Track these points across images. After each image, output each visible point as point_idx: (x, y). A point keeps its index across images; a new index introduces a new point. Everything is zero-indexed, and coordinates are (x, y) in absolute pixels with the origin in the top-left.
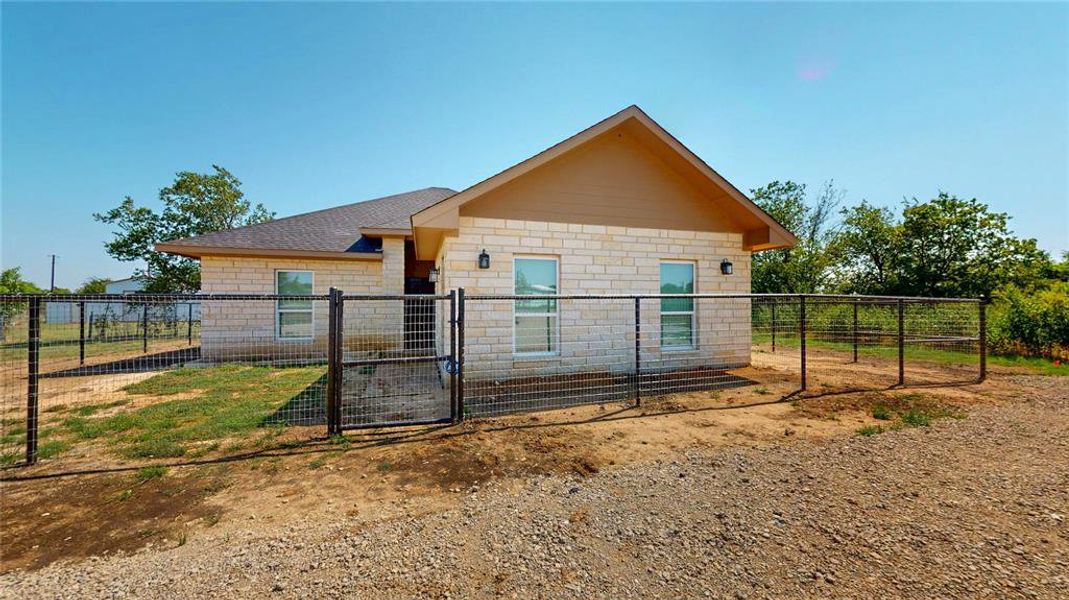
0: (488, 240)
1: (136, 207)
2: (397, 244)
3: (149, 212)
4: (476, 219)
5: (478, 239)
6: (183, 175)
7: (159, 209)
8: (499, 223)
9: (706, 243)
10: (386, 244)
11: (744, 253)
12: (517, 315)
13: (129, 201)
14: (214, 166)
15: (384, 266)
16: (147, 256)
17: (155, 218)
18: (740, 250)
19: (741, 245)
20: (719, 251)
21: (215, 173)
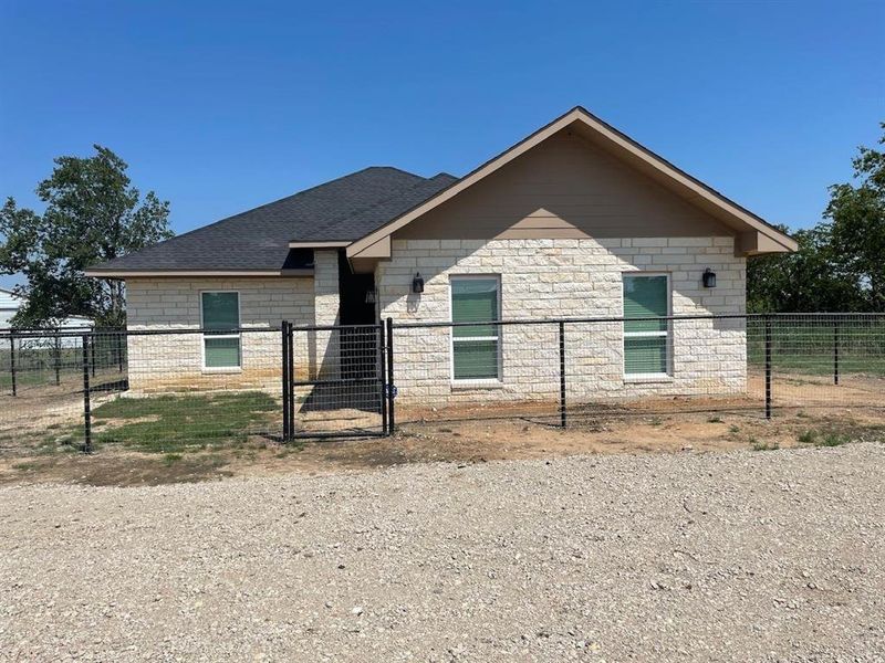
0: (422, 262)
1: (18, 208)
2: (332, 256)
3: (31, 214)
4: (410, 241)
5: (412, 263)
6: (61, 161)
7: (40, 209)
8: (434, 244)
9: (684, 251)
10: (318, 259)
11: (738, 260)
12: (455, 339)
13: (11, 203)
14: (95, 146)
15: (316, 283)
16: (27, 268)
17: (37, 220)
18: (732, 257)
19: (732, 250)
20: (700, 259)
21: (96, 154)
